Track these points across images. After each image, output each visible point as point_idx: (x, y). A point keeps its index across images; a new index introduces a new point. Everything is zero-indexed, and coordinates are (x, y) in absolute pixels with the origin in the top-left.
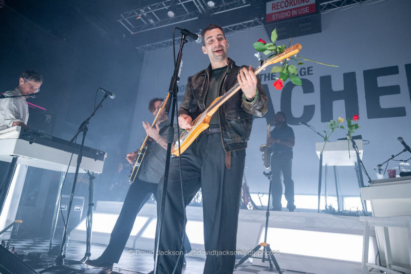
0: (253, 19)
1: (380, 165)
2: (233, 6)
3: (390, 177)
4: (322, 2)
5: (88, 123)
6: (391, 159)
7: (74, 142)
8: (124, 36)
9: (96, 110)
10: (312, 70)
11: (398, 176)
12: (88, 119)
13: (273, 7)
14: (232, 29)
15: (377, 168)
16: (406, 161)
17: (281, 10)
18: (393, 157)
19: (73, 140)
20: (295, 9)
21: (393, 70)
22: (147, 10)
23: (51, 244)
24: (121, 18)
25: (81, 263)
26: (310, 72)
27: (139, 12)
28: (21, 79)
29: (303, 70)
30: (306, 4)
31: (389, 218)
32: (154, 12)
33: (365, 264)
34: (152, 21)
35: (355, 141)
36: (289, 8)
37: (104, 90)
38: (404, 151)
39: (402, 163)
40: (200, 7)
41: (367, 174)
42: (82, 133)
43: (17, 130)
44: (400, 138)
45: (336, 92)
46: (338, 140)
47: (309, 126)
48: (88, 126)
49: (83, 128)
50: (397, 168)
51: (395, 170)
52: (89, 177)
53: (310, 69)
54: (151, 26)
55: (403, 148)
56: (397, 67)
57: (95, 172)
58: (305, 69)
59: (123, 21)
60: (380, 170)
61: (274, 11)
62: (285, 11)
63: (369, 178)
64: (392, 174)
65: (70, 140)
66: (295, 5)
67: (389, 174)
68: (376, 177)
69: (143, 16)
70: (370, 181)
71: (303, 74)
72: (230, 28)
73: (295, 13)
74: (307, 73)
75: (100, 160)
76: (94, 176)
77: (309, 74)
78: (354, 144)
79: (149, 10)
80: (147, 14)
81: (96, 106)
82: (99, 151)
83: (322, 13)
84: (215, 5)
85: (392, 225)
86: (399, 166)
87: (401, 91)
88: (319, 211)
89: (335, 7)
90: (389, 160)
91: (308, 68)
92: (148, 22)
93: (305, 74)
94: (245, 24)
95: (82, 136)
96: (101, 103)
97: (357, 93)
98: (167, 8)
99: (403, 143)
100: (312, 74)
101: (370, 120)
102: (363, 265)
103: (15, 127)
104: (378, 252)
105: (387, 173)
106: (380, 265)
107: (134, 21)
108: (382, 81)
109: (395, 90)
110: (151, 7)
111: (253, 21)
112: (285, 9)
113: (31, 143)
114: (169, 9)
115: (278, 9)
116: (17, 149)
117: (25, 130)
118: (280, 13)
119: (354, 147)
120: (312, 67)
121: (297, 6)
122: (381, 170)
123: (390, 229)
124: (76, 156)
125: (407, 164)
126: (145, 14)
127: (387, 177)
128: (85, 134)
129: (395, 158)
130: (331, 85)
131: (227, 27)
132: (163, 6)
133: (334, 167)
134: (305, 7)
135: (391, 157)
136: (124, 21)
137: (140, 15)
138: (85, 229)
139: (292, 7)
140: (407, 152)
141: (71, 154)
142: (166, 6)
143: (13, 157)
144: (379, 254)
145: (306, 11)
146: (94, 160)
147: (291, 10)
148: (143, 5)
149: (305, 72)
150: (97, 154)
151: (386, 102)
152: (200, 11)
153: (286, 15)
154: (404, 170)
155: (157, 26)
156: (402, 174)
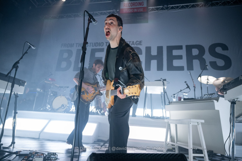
0: (113, 10)
1: (174, 95)
4: (150, 7)
5: (19, 63)
7: (9, 75)
9: (23, 55)
10: (142, 43)
11: (182, 100)
12: (19, 61)
13: (124, 5)
14: (100, 14)
16: (186, 93)
18: (181, 90)
19: (9, 73)
20: (136, 8)
21: (180, 47)
25: (9, 148)
26: (141, 44)
29: (137, 42)
30: (142, 6)
31: (179, 120)
33: (166, 142)
35: (164, 81)
37: (29, 43)
38: (187, 88)
39: (185, 94)
41: (168, 99)
42: (14, 69)
44: (185, 82)
45: (153, 56)
46: (155, 81)
48: (18, 65)
49: (16, 66)
50: (182, 96)
51: (181, 97)
52: (15, 96)
53: (141, 42)
55: (187, 86)
56: (182, 46)
57: (19, 93)
58: (138, 42)
60: (174, 97)
63: (169, 101)
64: (180, 99)
65: (6, 74)
66: (136, 6)
68: (173, 100)
70: (169, 102)
71: (137, 44)
72: (99, 13)
73: (136, 10)
74: (139, 44)
75: (22, 86)
76: (18, 95)
77: (140, 45)
78: (164, 83)
81: (24, 53)
82: (22, 81)
83: (149, 13)
85: (179, 123)
86: (183, 95)
87: (183, 58)
88: (144, 116)
89: (155, 10)
90: (179, 92)
91: (140, 41)
93: (138, 45)
94: (107, 12)
95: (15, 71)
96: (27, 51)
97: (163, 57)
99: (187, 84)
100: (142, 45)
101: (168, 71)
102: (165, 143)
105: (177, 98)
106: (172, 142)
108: (175, 53)
109: (180, 57)
111: (112, 11)
115: (127, 6)
118: (128, 9)
119: (163, 85)
120: (142, 41)
123: (178, 125)
124: (10, 84)
125: (187, 94)
127: (178, 100)
128: (16, 70)
129: (182, 91)
130: (150, 52)
131: (97, 12)
133: (151, 94)
134: (141, 8)
135: (180, 91)
138: (12, 128)
139: (134, 7)
140: (188, 88)
141: (7, 82)
144: (171, 137)
145: (142, 10)
146: (18, 86)
147: (134, 9)
149: (138, 43)
150: (21, 82)
151: (176, 63)
153: (131, 11)
154: (185, 97)
156: (184, 99)
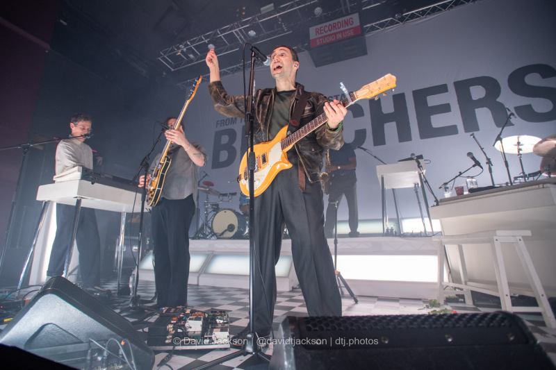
1: (446, 184)
2: (274, 34)
3: (458, 194)
4: (366, 24)
6: (459, 176)
8: (164, 73)
9: (155, 145)
11: (466, 193)
12: (149, 155)
13: (316, 32)
15: (443, 187)
17: (325, 34)
18: (461, 173)
20: (339, 32)
21: (442, 89)
22: (186, 45)
23: (119, 285)
24: (160, 55)
27: (178, 48)
28: (72, 124)
30: (350, 27)
31: (467, 235)
32: (194, 47)
33: (441, 284)
34: (191, 56)
35: (419, 160)
36: (333, 32)
38: (474, 166)
39: (469, 180)
40: (240, 38)
41: (433, 193)
43: (79, 171)
44: (470, 154)
45: (387, 114)
46: (399, 161)
47: (365, 150)
48: (149, 162)
49: (145, 165)
50: (463, 185)
51: (463, 188)
54: (192, 61)
55: (473, 163)
56: (445, 85)
59: (162, 59)
60: (446, 188)
61: (318, 36)
62: (329, 35)
63: (435, 198)
64: (460, 191)
66: (339, 28)
67: (457, 191)
68: (443, 196)
69: (182, 52)
70: (436, 201)
73: (339, 36)
78: (419, 163)
79: (188, 45)
80: (187, 49)
81: (155, 141)
83: (367, 36)
84: (257, 34)
85: (467, 242)
86: (467, 183)
87: (452, 109)
89: (378, 29)
90: (456, 177)
92: (188, 57)
96: (159, 137)
97: (408, 114)
98: (206, 41)
99: (473, 158)
101: (423, 140)
102: (439, 284)
103: (76, 168)
104: (450, 272)
105: (454, 191)
106: (453, 282)
107: (174, 57)
108: (433, 101)
109: (445, 108)
110: (191, 42)
112: (329, 33)
113: (93, 183)
114: (209, 43)
115: (321, 33)
116: (80, 190)
117: (86, 171)
118: (324, 37)
119: (419, 167)
121: (342, 29)
122: (448, 188)
123: (465, 247)
125: (475, 180)
126: (185, 50)
127: (455, 195)
129: (463, 175)
130: (380, 108)
132: (203, 40)
133: (393, 189)
134: (349, 29)
135: (459, 174)
136: (164, 59)
137: (180, 51)
139: (336, 31)
140: (477, 167)
141: (135, 193)
142: (206, 39)
143: (76, 199)
145: (351, 33)
147: (335, 34)
148: (182, 40)
151: (438, 121)
152: (241, 42)
153: (331, 39)
154: (471, 186)
155: (197, 60)
156: (471, 190)
